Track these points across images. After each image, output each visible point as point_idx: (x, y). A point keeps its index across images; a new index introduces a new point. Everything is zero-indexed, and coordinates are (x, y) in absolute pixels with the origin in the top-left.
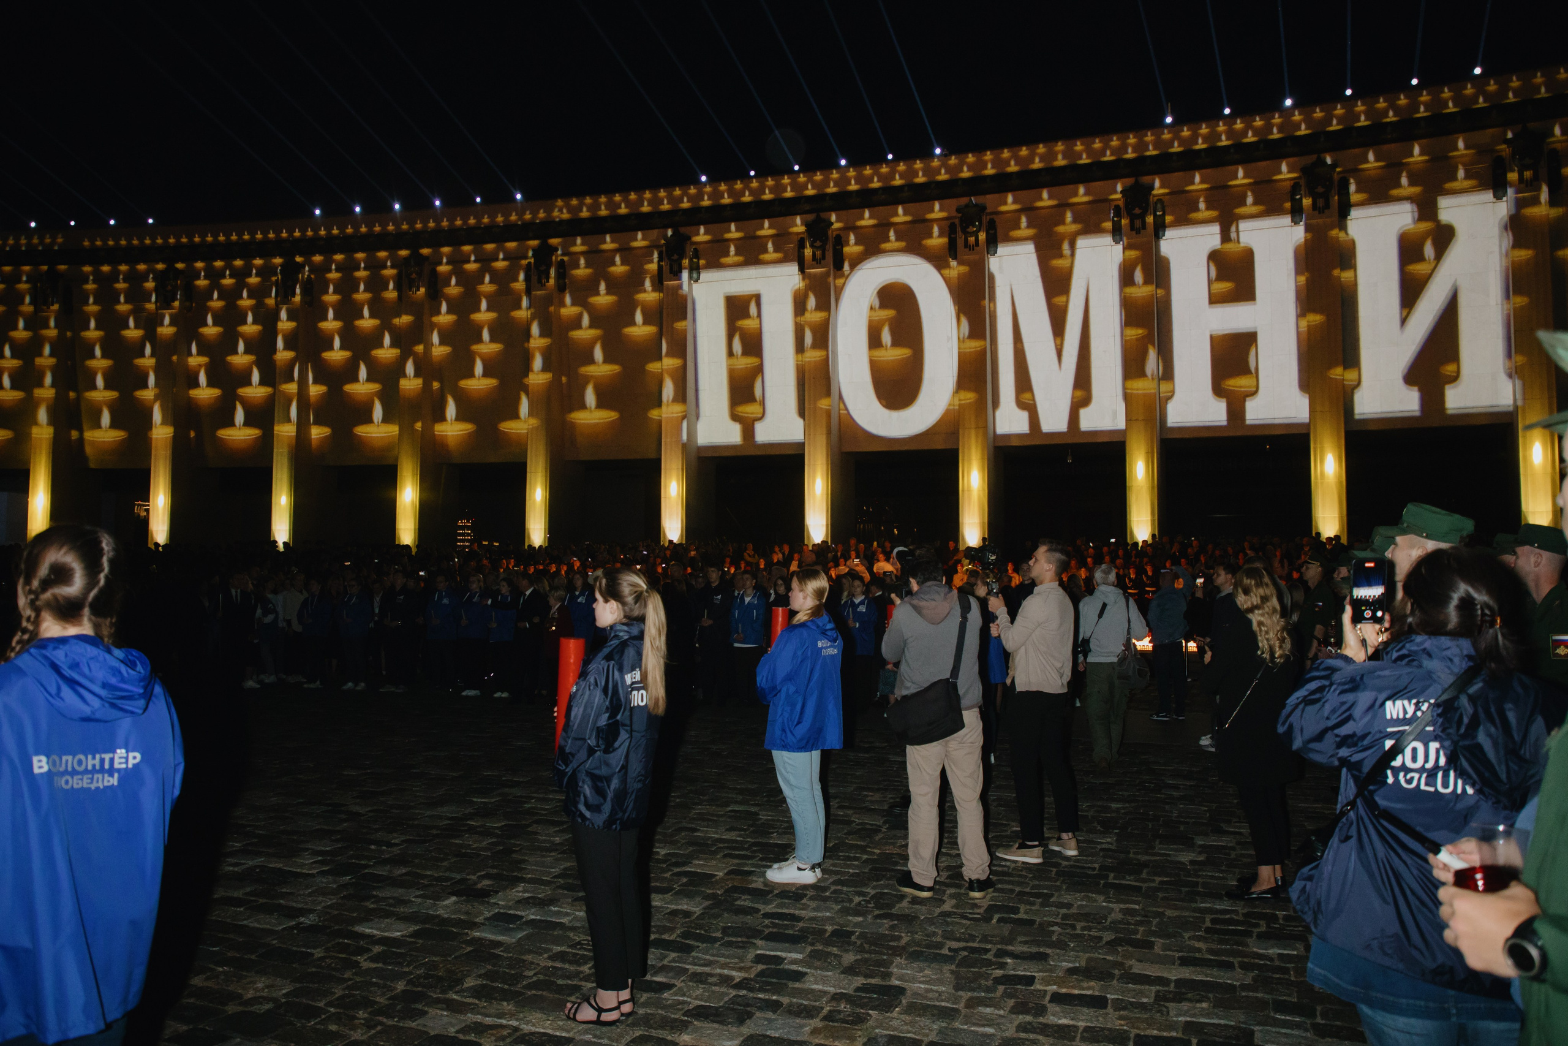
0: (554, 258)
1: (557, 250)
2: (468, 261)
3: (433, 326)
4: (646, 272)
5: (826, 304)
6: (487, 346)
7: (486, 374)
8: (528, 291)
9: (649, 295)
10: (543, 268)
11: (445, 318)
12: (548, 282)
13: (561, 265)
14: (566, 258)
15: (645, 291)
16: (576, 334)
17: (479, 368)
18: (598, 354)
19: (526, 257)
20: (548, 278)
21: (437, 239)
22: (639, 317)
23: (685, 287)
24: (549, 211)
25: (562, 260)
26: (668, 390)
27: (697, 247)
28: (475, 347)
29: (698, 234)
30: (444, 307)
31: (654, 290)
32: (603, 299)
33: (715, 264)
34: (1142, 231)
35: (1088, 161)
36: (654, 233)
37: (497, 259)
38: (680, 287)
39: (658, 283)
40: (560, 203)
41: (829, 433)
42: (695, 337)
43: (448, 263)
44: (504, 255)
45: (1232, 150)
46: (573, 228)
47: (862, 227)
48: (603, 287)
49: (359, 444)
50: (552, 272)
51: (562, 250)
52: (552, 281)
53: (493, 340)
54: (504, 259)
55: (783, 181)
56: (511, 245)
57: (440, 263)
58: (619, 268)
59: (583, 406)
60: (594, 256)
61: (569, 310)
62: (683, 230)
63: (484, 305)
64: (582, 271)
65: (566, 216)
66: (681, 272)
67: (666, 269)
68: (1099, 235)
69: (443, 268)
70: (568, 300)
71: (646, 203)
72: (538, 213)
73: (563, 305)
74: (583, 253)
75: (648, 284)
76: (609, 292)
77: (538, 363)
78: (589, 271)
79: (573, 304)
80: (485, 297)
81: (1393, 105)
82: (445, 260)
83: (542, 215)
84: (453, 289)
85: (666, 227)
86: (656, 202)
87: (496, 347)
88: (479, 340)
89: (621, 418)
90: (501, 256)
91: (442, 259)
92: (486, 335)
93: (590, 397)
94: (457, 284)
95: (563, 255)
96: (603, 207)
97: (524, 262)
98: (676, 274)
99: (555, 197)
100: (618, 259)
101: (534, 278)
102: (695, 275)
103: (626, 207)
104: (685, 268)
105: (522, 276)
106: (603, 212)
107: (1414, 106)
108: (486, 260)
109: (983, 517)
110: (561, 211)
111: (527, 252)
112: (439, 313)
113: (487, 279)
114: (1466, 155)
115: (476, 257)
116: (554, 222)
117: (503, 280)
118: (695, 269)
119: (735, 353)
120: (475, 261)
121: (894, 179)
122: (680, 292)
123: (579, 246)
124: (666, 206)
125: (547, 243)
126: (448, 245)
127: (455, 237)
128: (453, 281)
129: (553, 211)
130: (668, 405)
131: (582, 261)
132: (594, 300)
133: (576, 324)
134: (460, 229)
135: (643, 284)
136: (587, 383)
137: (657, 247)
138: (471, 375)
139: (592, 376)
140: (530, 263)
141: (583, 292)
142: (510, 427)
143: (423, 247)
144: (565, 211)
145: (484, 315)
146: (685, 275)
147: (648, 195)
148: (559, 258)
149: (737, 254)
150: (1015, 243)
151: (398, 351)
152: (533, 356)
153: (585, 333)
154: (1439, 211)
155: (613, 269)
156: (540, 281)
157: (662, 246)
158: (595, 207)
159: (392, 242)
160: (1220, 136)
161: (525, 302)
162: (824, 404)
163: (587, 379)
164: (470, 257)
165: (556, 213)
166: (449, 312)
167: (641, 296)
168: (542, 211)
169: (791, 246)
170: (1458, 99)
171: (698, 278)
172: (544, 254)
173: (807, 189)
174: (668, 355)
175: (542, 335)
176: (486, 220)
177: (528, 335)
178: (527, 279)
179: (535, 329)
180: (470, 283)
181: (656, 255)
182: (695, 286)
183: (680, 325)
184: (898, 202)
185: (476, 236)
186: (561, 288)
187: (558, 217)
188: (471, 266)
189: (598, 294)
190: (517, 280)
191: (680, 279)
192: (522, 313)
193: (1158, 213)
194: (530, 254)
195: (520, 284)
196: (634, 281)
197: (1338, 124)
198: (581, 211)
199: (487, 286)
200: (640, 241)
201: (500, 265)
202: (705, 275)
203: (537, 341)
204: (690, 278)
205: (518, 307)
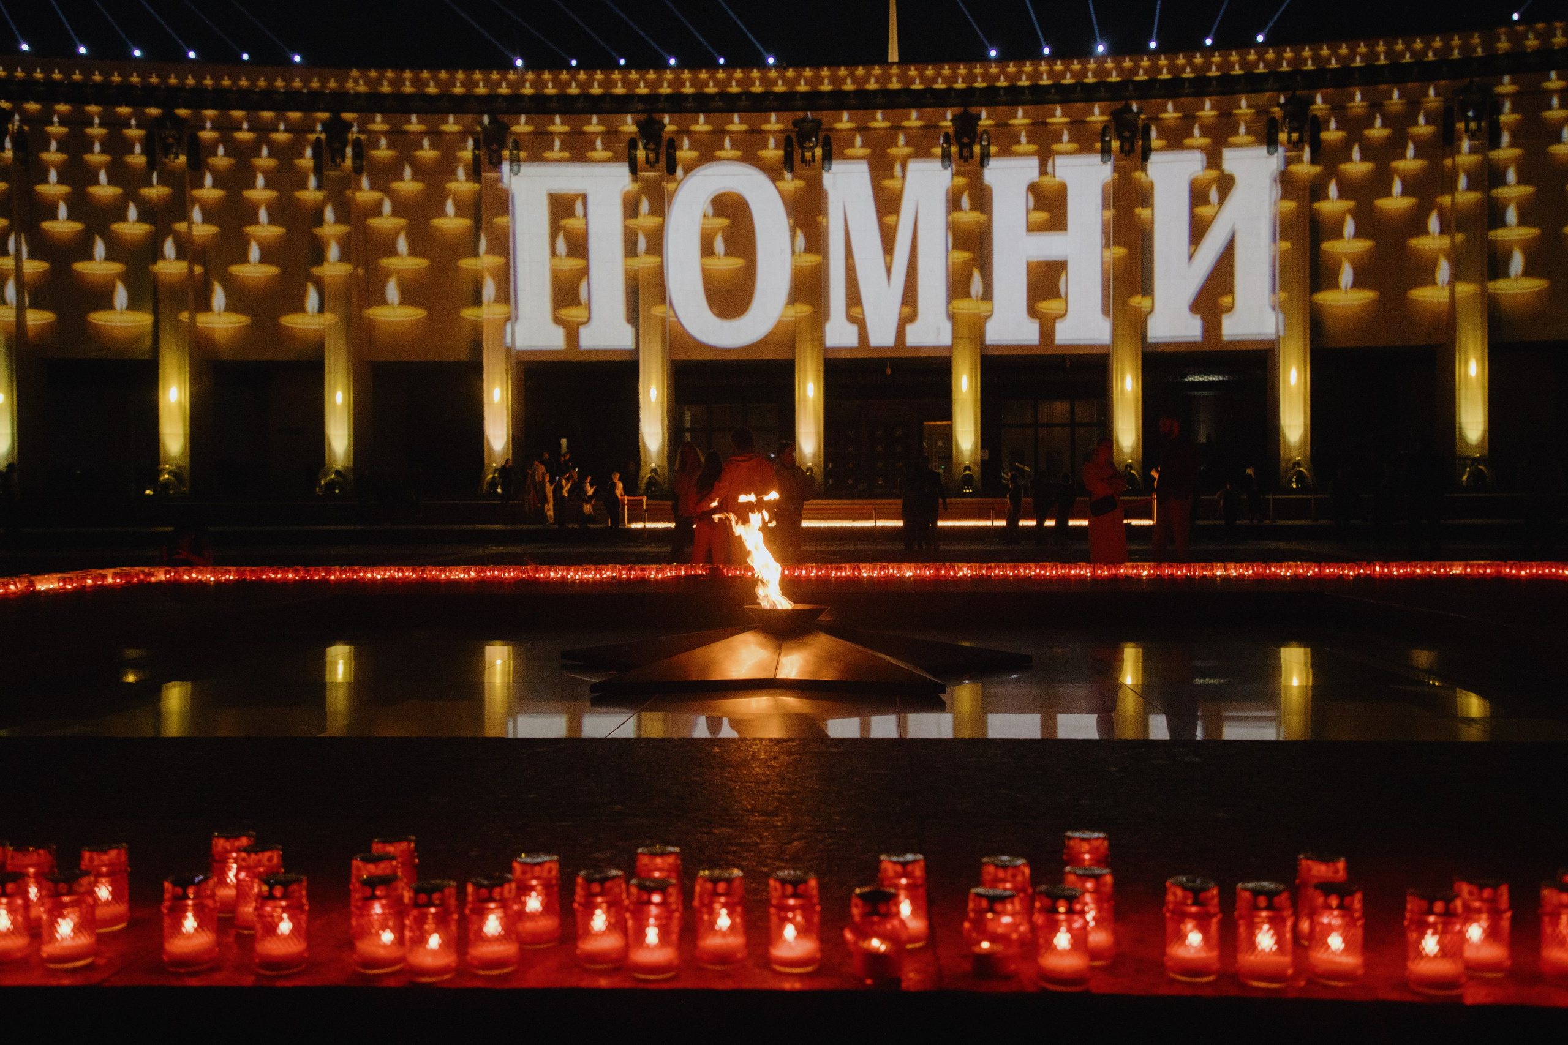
0: (350, 135)
1: (351, 126)
2: (240, 129)
3: (194, 200)
4: (459, 160)
5: (660, 208)
6: (265, 229)
7: (264, 259)
8: (318, 170)
9: (461, 185)
10: (337, 145)
11: (209, 192)
12: (343, 161)
13: (357, 144)
14: (363, 137)
15: (457, 180)
16: (374, 222)
17: (254, 253)
18: (402, 245)
19: (314, 131)
20: (343, 157)
21: (198, 99)
22: (450, 208)
23: (506, 180)
24: (342, 80)
25: (358, 138)
26: (489, 290)
27: (517, 138)
28: (250, 229)
29: (518, 123)
30: (208, 180)
31: (468, 180)
32: (408, 185)
33: (537, 157)
34: (969, 160)
35: (921, 87)
36: (468, 118)
37: (276, 130)
38: (500, 180)
39: (475, 172)
40: (355, 73)
41: (664, 341)
42: (514, 234)
43: (213, 129)
44: (286, 125)
45: (1053, 91)
46: (372, 103)
47: (694, 132)
48: (408, 172)
49: (95, 334)
50: (349, 151)
51: (358, 126)
52: (349, 162)
53: (272, 221)
54: (286, 131)
55: (614, 76)
56: (295, 115)
57: (203, 128)
58: (427, 153)
59: (383, 301)
60: (397, 136)
61: (365, 194)
62: (502, 118)
63: (260, 181)
64: (383, 152)
65: (362, 88)
66: (500, 162)
67: (484, 159)
68: (929, 159)
69: (207, 135)
70: (365, 182)
71: (458, 84)
72: (328, 82)
73: (359, 188)
74: (384, 133)
75: (461, 173)
76: (415, 177)
77: (333, 252)
78: (390, 153)
79: (373, 187)
80: (263, 173)
81: (1190, 63)
82: (208, 125)
83: (332, 84)
84: (221, 160)
85: (483, 113)
86: (470, 84)
87: (276, 231)
88: (255, 221)
89: (430, 316)
90: (282, 127)
91: (205, 123)
92: (263, 215)
93: (392, 292)
94: (226, 154)
95: (359, 132)
96: (408, 83)
97: (312, 137)
98: (496, 164)
99: (350, 67)
100: (426, 143)
101: (327, 157)
102: (515, 168)
103: (436, 86)
104: (506, 160)
105: (309, 152)
106: (408, 89)
107: (1207, 65)
108: (263, 131)
109: (819, 428)
110: (356, 82)
111: (315, 126)
112: (201, 185)
113: (265, 151)
114: (1247, 114)
115: (248, 122)
116: (347, 94)
117: (285, 155)
118: (515, 160)
119: (558, 253)
120: (249, 130)
121: (731, 86)
122: (500, 185)
123: (379, 124)
124: (481, 90)
125: (340, 118)
126: (213, 108)
127: (222, 100)
128: (221, 150)
129: (346, 81)
130: (489, 305)
131: (383, 142)
132: (397, 186)
133: (377, 211)
134: (228, 90)
135: (454, 172)
136: (388, 276)
137: (473, 133)
138: (244, 259)
139: (395, 270)
140: (318, 139)
141: (384, 176)
142: (292, 321)
143: (179, 107)
144: (361, 82)
145: (260, 193)
146: (506, 167)
147: (460, 75)
148: (355, 136)
149: (562, 149)
150: (849, 161)
151: (153, 228)
152: (328, 243)
153: (386, 221)
154: (1223, 161)
155: (419, 153)
156: (333, 161)
157: (478, 133)
158: (398, 82)
159: (139, 98)
160: (1042, 75)
161: (312, 182)
162: (658, 311)
163: (388, 273)
164: (241, 124)
165: (350, 84)
166: (215, 185)
167: (452, 186)
168: (332, 80)
169: (622, 146)
170: (1243, 63)
171: (519, 171)
172: (337, 130)
173: (639, 87)
174: (488, 252)
175: (339, 220)
176: (262, 83)
177: (320, 221)
178: (316, 155)
179: (329, 214)
180: (243, 155)
181: (470, 143)
182: (514, 179)
183: (501, 221)
184: (733, 111)
185: (251, 101)
186: (358, 170)
187: (353, 89)
188: (244, 135)
189: (401, 178)
190: (301, 155)
191: (500, 171)
192: (311, 194)
193: (984, 143)
194: (319, 128)
195: (307, 161)
196: (445, 168)
197: (1144, 75)
198: (382, 85)
199: (264, 160)
200: (451, 125)
201: (281, 136)
202: (527, 169)
203: (331, 228)
204: (511, 170)
205: (304, 186)
